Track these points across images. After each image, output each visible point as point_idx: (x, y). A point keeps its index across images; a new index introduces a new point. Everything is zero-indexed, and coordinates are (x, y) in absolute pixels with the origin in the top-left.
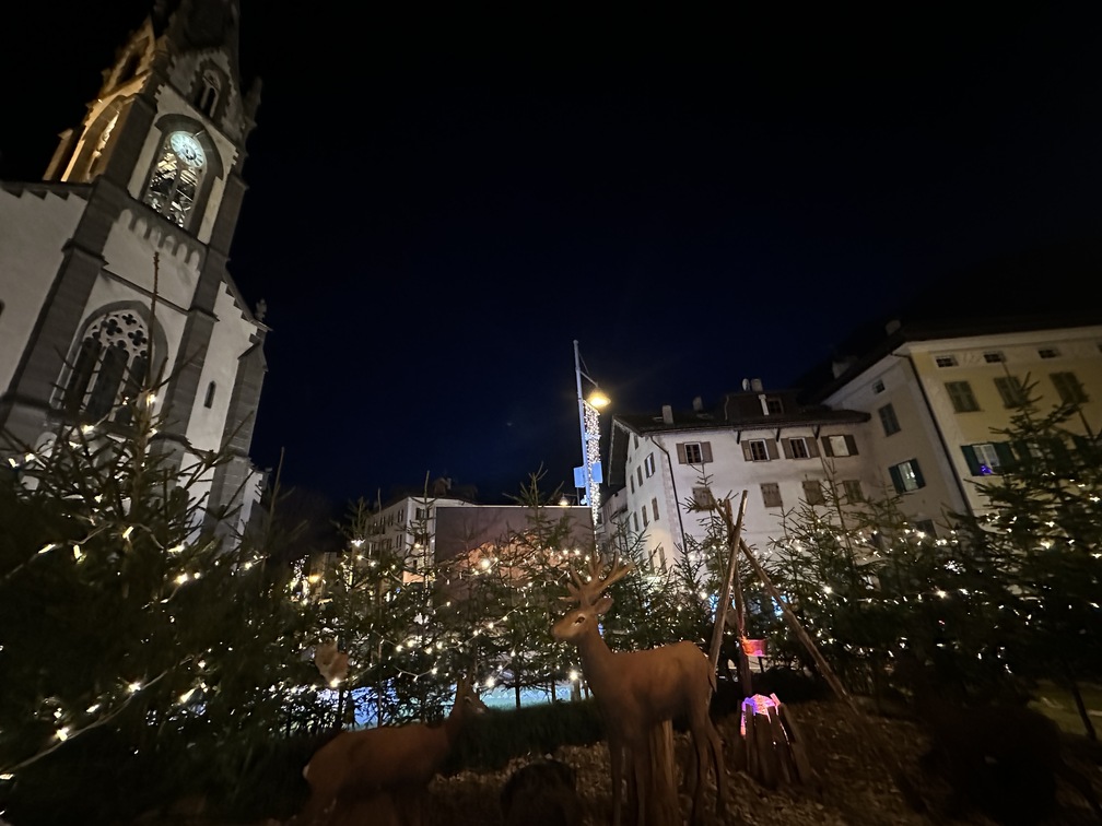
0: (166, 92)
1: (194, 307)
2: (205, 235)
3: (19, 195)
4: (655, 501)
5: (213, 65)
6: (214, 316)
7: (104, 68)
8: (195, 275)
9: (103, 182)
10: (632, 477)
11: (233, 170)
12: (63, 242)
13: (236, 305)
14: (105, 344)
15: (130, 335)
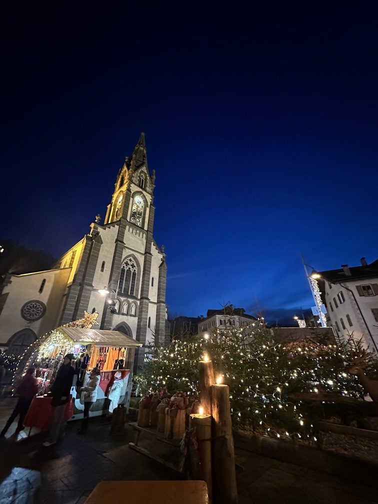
0: (132, 185)
1: (146, 253)
2: (146, 228)
3: (105, 229)
4: (348, 316)
5: (142, 172)
6: (151, 254)
7: (115, 183)
8: (145, 241)
9: (122, 219)
10: (330, 303)
11: (151, 204)
12: (115, 240)
13: (156, 249)
14: (126, 269)
15: (131, 265)
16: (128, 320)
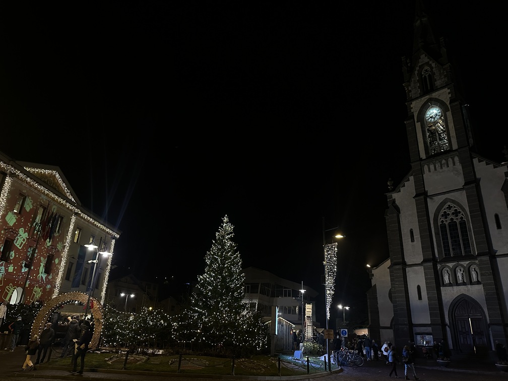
0: (414, 105)
2: (455, 147)
3: (400, 191)
6: (478, 180)
8: (460, 168)
11: (451, 102)
13: (487, 164)
14: (447, 223)
15: (453, 214)
16: (468, 290)
